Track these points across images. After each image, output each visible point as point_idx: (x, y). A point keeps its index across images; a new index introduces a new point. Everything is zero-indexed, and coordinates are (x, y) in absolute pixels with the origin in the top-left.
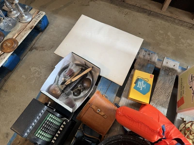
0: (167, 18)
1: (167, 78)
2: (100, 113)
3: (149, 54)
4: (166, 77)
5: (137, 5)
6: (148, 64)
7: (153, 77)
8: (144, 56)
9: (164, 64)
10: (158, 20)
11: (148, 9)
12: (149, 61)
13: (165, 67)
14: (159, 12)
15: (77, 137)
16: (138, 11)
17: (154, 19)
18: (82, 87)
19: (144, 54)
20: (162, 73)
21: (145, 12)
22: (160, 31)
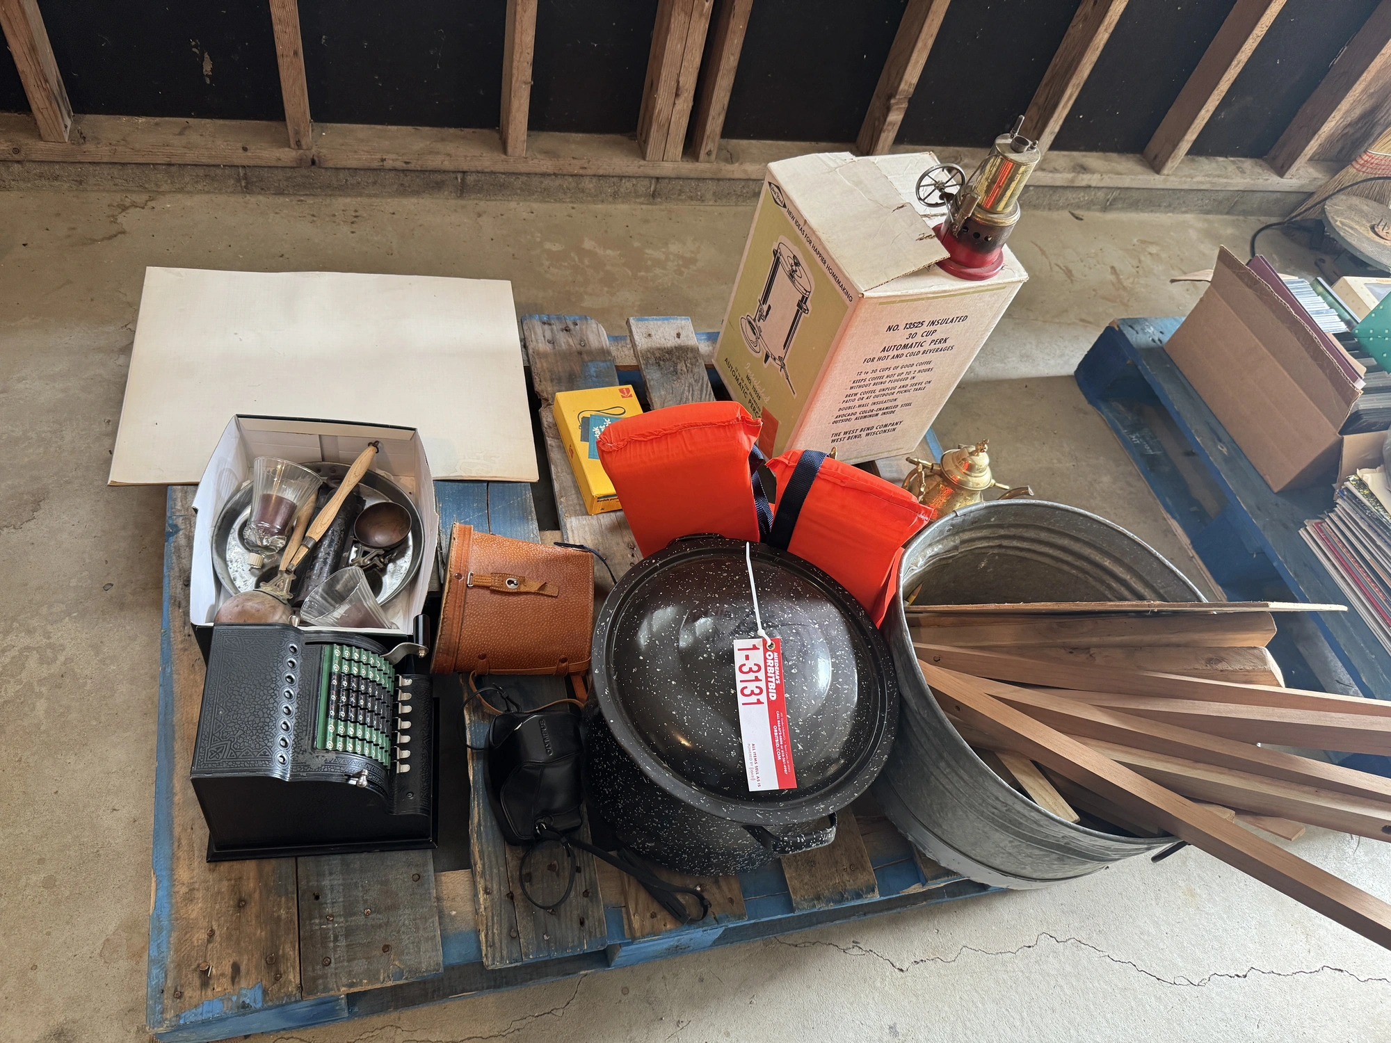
0: (547, 182)
1: (682, 385)
2: (523, 589)
3: (567, 330)
4: (676, 385)
5: (389, 164)
6: (584, 364)
7: (632, 392)
8: (552, 342)
9: (642, 342)
10: (513, 205)
11: (448, 165)
12: (580, 353)
13: (651, 351)
14: (499, 167)
15: (481, 743)
16: (403, 191)
17: (492, 206)
18: (373, 552)
19: (548, 335)
20: (652, 376)
21: (438, 186)
22: (548, 245)
